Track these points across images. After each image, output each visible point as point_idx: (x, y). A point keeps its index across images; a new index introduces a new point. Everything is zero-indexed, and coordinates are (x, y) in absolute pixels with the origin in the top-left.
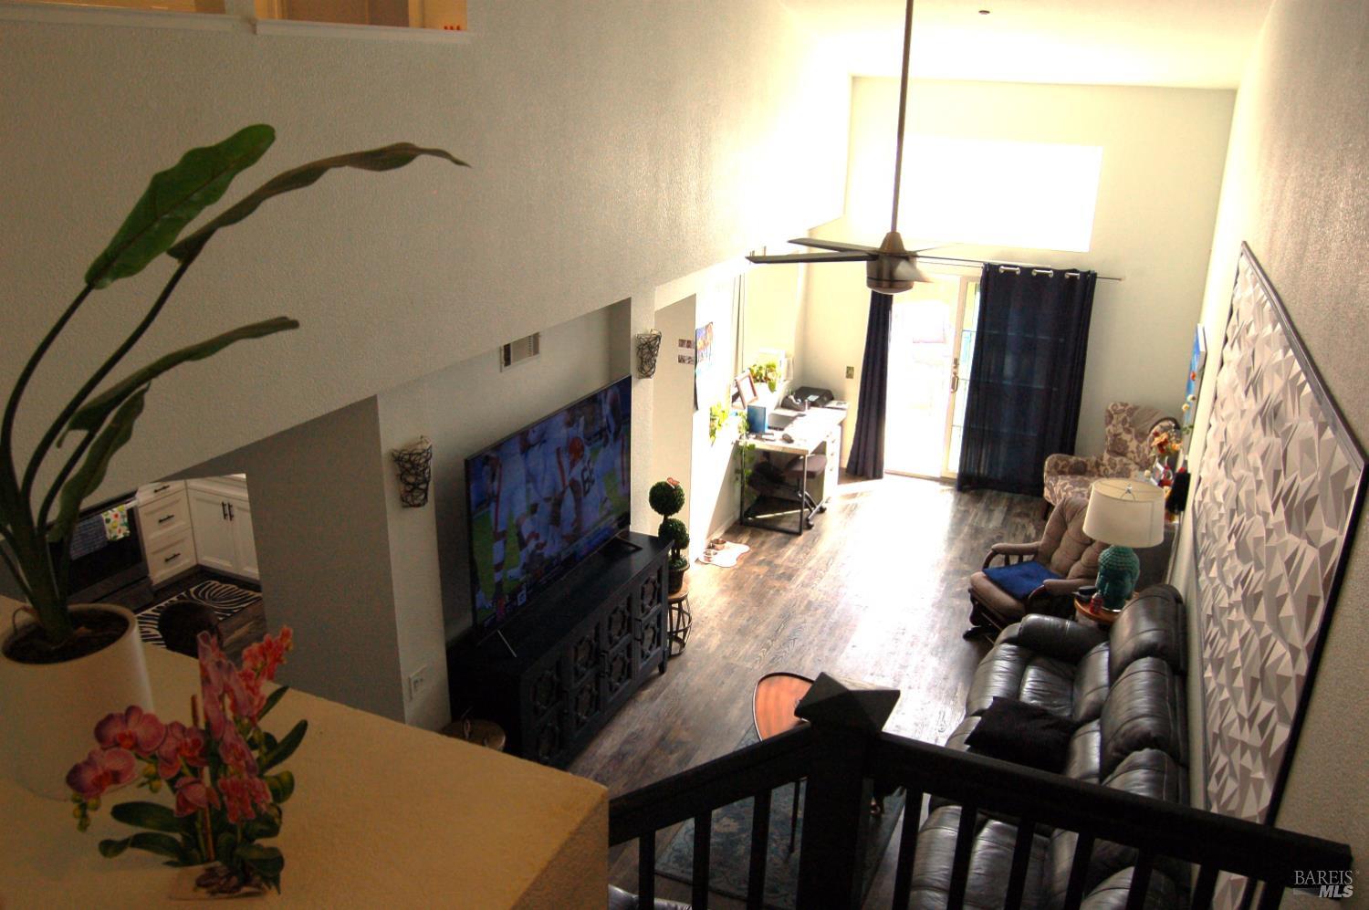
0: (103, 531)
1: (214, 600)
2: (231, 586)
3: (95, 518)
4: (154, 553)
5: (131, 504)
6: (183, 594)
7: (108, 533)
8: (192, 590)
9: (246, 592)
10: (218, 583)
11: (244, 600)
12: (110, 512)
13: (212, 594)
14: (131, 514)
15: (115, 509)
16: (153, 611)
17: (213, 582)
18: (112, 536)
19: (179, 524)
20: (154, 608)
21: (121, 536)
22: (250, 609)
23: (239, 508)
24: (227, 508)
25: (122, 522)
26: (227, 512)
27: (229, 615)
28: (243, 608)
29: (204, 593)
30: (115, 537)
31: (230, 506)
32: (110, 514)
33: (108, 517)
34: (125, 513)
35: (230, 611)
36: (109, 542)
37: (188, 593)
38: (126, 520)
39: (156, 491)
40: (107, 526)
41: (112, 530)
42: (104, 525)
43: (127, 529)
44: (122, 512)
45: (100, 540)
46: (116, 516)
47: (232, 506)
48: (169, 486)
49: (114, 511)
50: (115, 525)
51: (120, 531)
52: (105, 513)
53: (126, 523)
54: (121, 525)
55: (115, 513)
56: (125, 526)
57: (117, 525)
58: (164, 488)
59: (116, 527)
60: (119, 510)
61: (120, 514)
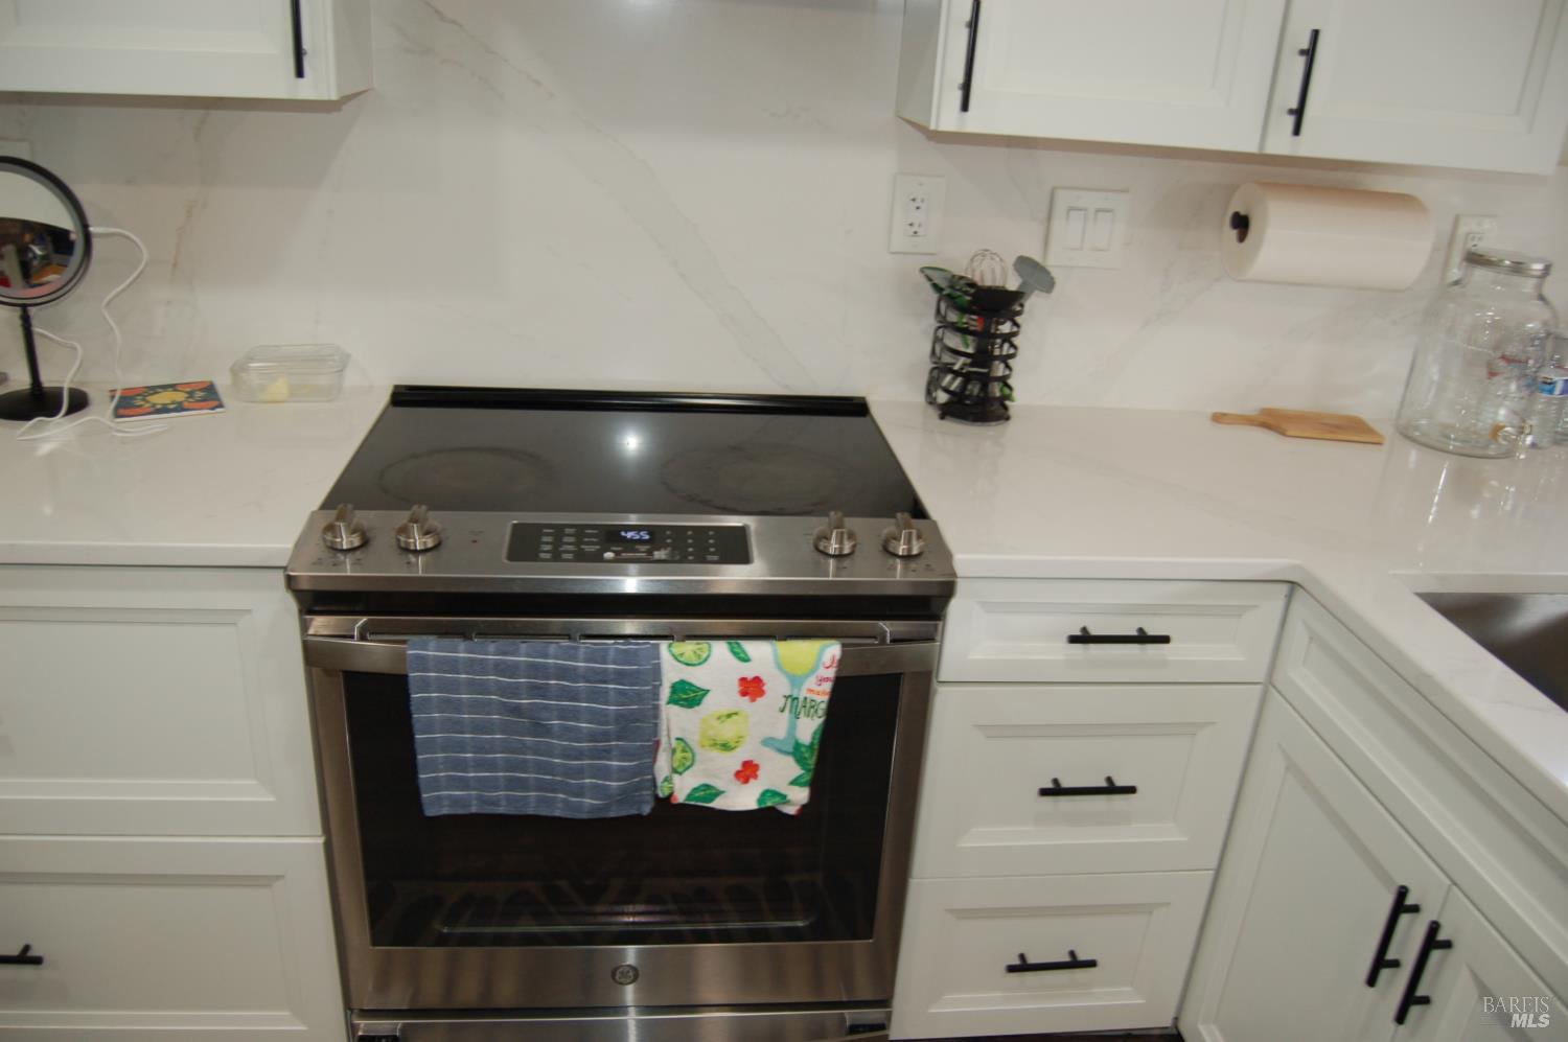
3: (613, 653)
7: (668, 753)
12: (720, 649)
15: (758, 650)
18: (692, 779)
24: (1409, 938)
25: (780, 732)
30: (710, 790)
31: (1433, 941)
32: (711, 662)
33: (697, 677)
36: (665, 804)
39: (1084, 638)
40: (675, 721)
41: (697, 749)
42: (656, 708)
43: (794, 782)
44: (795, 681)
45: (604, 773)
46: (752, 688)
47: (1447, 945)
48: (1165, 640)
49: (746, 660)
50: (727, 731)
51: (748, 772)
52: (688, 648)
53: (798, 745)
54: (768, 742)
55: (749, 671)
56: (790, 761)
57: (739, 739)
58: (1142, 638)
59: (726, 747)
60: (779, 666)
61: (776, 688)
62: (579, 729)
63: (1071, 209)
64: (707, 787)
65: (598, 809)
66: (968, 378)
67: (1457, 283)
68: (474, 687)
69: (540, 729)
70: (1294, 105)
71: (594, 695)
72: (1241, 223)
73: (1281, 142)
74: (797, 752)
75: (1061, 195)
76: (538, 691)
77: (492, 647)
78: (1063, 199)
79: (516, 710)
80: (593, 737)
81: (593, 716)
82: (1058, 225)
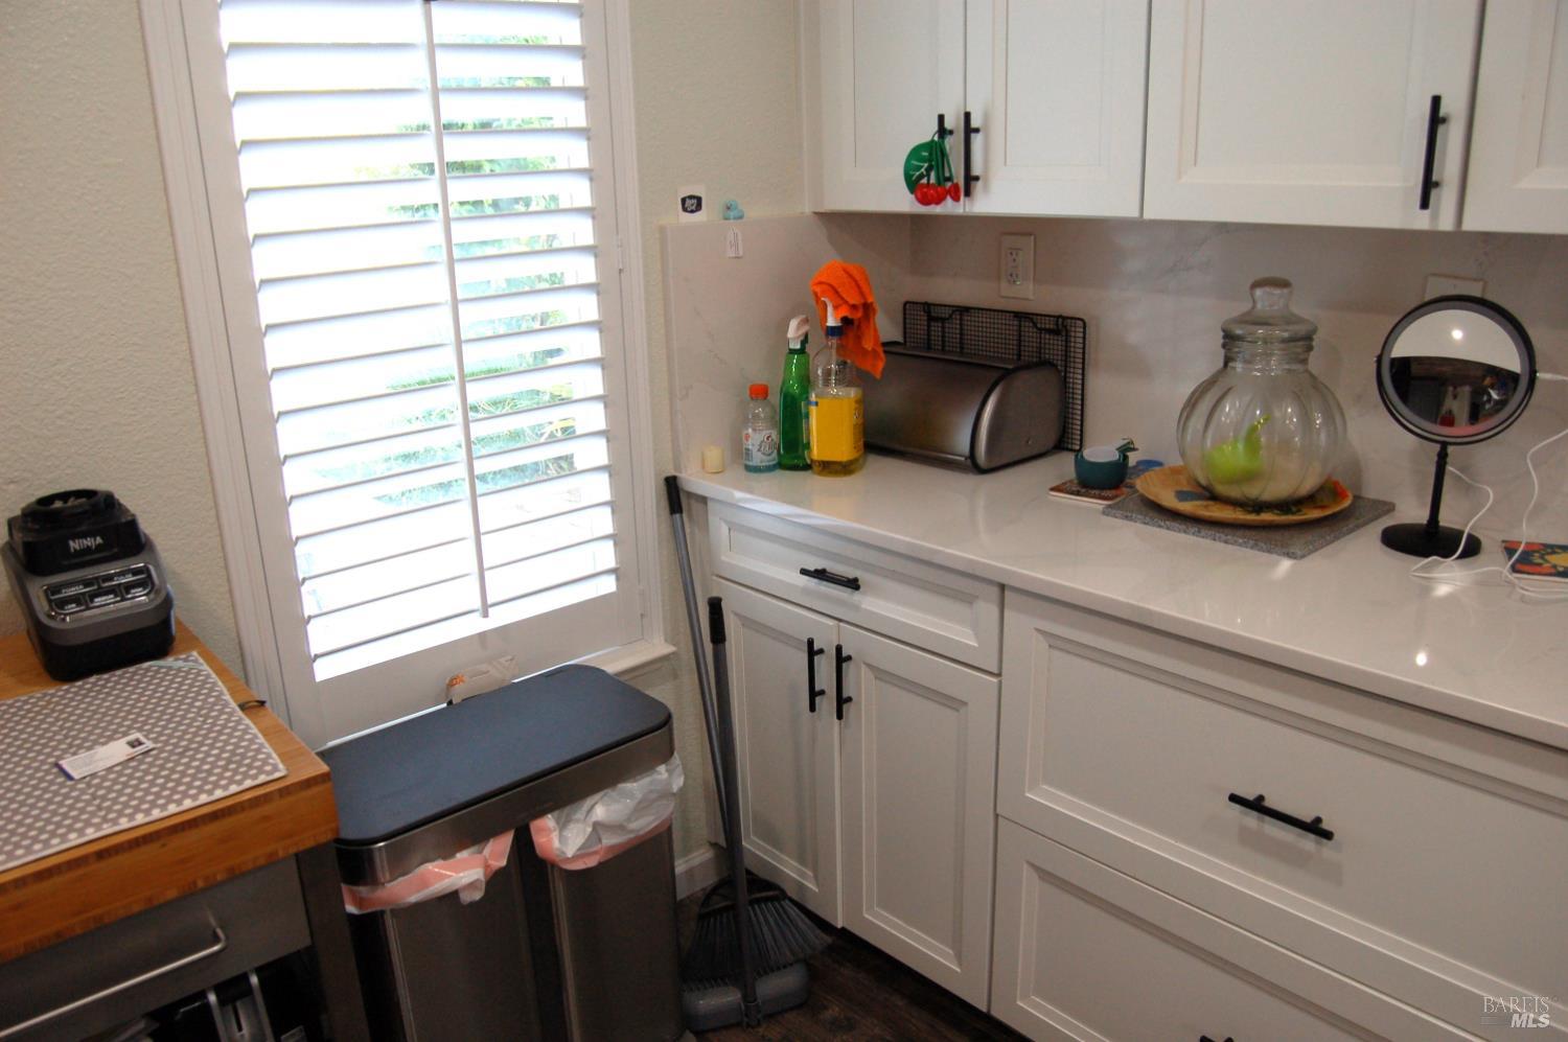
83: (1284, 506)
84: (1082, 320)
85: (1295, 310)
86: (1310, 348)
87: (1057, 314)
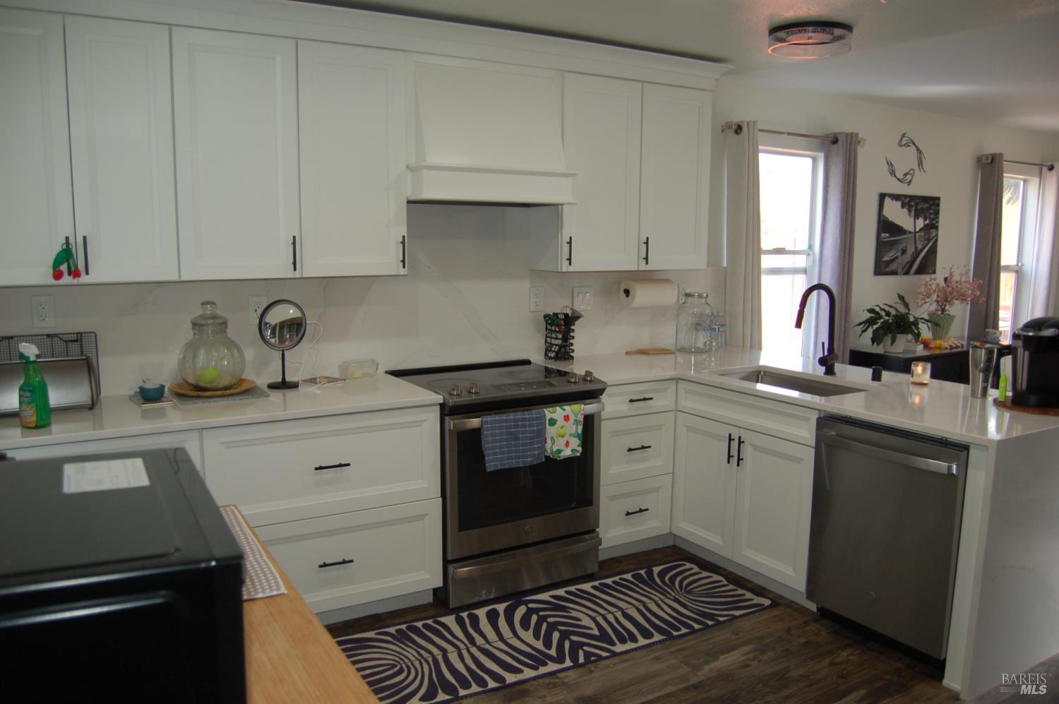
0: (540, 436)
1: (689, 592)
2: (716, 577)
3: (534, 412)
4: (613, 498)
5: (590, 408)
6: (642, 572)
7: (549, 441)
8: (656, 570)
9: (741, 591)
10: (696, 569)
11: (734, 605)
12: (558, 408)
13: (685, 583)
14: (589, 423)
15: (566, 407)
16: (594, 587)
17: (688, 565)
18: (555, 449)
19: (653, 462)
20: (596, 583)
21: (567, 453)
22: (746, 623)
23: (756, 448)
24: (735, 444)
25: (573, 431)
26: (734, 452)
27: (710, 623)
28: (735, 617)
29: (672, 579)
30: (559, 451)
31: (740, 442)
32: (556, 413)
33: (554, 416)
34: (581, 418)
35: (711, 617)
36: (547, 458)
37: (650, 573)
38: (580, 428)
39: (631, 401)
40: (551, 431)
41: (555, 438)
42: (546, 427)
43: (579, 446)
44: (576, 415)
45: (534, 449)
46: (567, 418)
47: (743, 442)
48: (651, 399)
49: (564, 410)
50: (562, 432)
51: (567, 444)
52: (551, 409)
53: (578, 434)
54: (571, 435)
55: (565, 413)
56: (577, 439)
57: (565, 434)
58: (645, 399)
59: (563, 436)
60: (572, 411)
61: (572, 418)
62: (527, 437)
63: (579, 293)
64: (558, 450)
65: (531, 461)
66: (561, 347)
67: (684, 303)
68: (500, 428)
69: (517, 439)
70: (645, 257)
71: (531, 426)
72: (627, 292)
73: (643, 267)
74: (578, 436)
75: (575, 289)
76: (516, 426)
77: (504, 415)
78: (576, 291)
79: (511, 433)
80: (531, 438)
81: (530, 432)
82: (575, 299)
83: (226, 388)
84: (93, 333)
85: (218, 312)
86: (227, 327)
87: (77, 331)
